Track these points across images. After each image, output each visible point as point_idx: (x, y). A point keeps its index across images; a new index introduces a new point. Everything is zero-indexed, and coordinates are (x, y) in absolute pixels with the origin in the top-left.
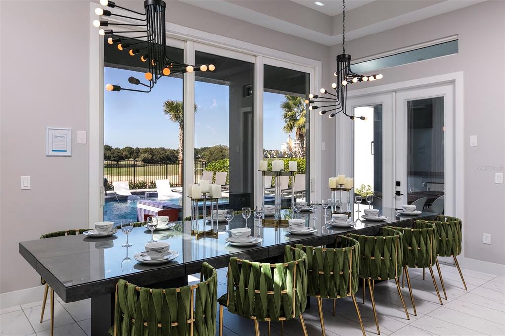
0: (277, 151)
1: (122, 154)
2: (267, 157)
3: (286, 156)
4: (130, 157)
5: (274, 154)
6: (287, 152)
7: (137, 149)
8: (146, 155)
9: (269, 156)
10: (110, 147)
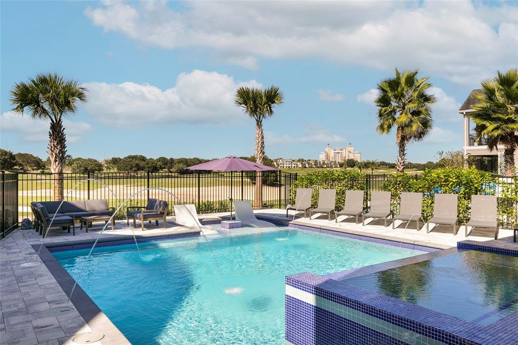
0: (316, 161)
1: (156, 165)
2: (305, 167)
3: (325, 166)
4: (164, 168)
5: (313, 164)
6: (326, 162)
7: (172, 159)
8: (181, 165)
9: (307, 166)
10: (144, 157)
